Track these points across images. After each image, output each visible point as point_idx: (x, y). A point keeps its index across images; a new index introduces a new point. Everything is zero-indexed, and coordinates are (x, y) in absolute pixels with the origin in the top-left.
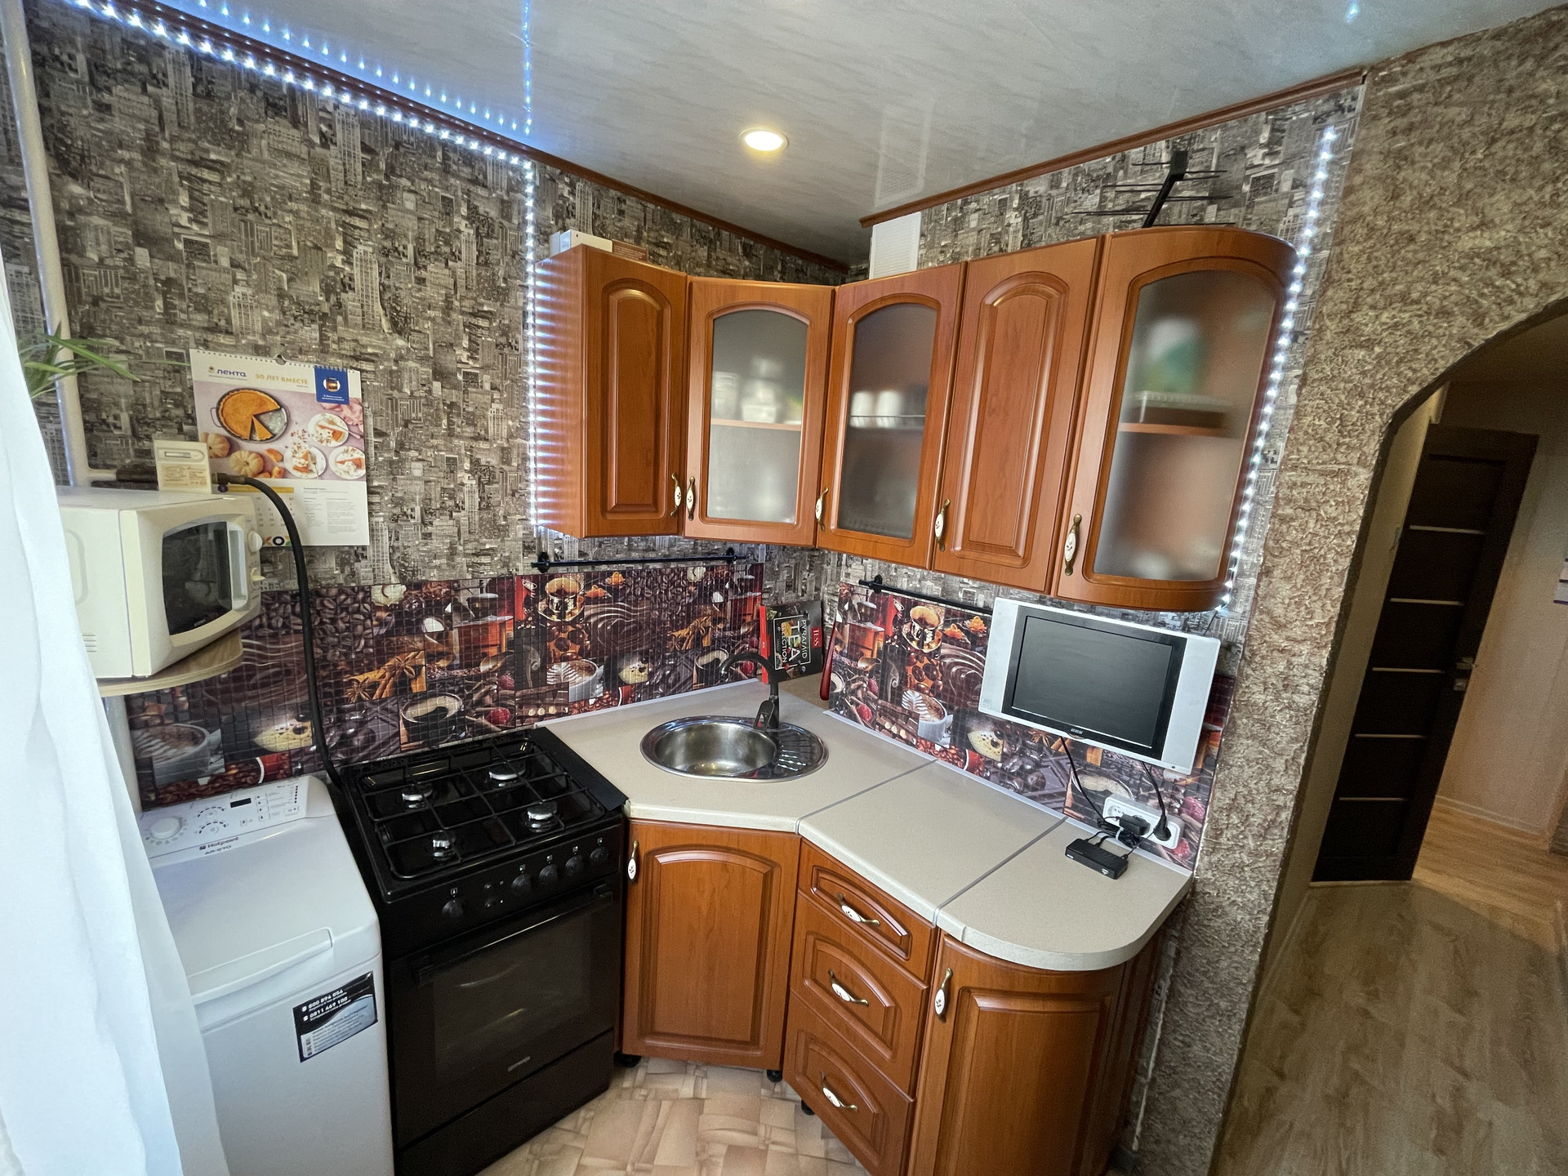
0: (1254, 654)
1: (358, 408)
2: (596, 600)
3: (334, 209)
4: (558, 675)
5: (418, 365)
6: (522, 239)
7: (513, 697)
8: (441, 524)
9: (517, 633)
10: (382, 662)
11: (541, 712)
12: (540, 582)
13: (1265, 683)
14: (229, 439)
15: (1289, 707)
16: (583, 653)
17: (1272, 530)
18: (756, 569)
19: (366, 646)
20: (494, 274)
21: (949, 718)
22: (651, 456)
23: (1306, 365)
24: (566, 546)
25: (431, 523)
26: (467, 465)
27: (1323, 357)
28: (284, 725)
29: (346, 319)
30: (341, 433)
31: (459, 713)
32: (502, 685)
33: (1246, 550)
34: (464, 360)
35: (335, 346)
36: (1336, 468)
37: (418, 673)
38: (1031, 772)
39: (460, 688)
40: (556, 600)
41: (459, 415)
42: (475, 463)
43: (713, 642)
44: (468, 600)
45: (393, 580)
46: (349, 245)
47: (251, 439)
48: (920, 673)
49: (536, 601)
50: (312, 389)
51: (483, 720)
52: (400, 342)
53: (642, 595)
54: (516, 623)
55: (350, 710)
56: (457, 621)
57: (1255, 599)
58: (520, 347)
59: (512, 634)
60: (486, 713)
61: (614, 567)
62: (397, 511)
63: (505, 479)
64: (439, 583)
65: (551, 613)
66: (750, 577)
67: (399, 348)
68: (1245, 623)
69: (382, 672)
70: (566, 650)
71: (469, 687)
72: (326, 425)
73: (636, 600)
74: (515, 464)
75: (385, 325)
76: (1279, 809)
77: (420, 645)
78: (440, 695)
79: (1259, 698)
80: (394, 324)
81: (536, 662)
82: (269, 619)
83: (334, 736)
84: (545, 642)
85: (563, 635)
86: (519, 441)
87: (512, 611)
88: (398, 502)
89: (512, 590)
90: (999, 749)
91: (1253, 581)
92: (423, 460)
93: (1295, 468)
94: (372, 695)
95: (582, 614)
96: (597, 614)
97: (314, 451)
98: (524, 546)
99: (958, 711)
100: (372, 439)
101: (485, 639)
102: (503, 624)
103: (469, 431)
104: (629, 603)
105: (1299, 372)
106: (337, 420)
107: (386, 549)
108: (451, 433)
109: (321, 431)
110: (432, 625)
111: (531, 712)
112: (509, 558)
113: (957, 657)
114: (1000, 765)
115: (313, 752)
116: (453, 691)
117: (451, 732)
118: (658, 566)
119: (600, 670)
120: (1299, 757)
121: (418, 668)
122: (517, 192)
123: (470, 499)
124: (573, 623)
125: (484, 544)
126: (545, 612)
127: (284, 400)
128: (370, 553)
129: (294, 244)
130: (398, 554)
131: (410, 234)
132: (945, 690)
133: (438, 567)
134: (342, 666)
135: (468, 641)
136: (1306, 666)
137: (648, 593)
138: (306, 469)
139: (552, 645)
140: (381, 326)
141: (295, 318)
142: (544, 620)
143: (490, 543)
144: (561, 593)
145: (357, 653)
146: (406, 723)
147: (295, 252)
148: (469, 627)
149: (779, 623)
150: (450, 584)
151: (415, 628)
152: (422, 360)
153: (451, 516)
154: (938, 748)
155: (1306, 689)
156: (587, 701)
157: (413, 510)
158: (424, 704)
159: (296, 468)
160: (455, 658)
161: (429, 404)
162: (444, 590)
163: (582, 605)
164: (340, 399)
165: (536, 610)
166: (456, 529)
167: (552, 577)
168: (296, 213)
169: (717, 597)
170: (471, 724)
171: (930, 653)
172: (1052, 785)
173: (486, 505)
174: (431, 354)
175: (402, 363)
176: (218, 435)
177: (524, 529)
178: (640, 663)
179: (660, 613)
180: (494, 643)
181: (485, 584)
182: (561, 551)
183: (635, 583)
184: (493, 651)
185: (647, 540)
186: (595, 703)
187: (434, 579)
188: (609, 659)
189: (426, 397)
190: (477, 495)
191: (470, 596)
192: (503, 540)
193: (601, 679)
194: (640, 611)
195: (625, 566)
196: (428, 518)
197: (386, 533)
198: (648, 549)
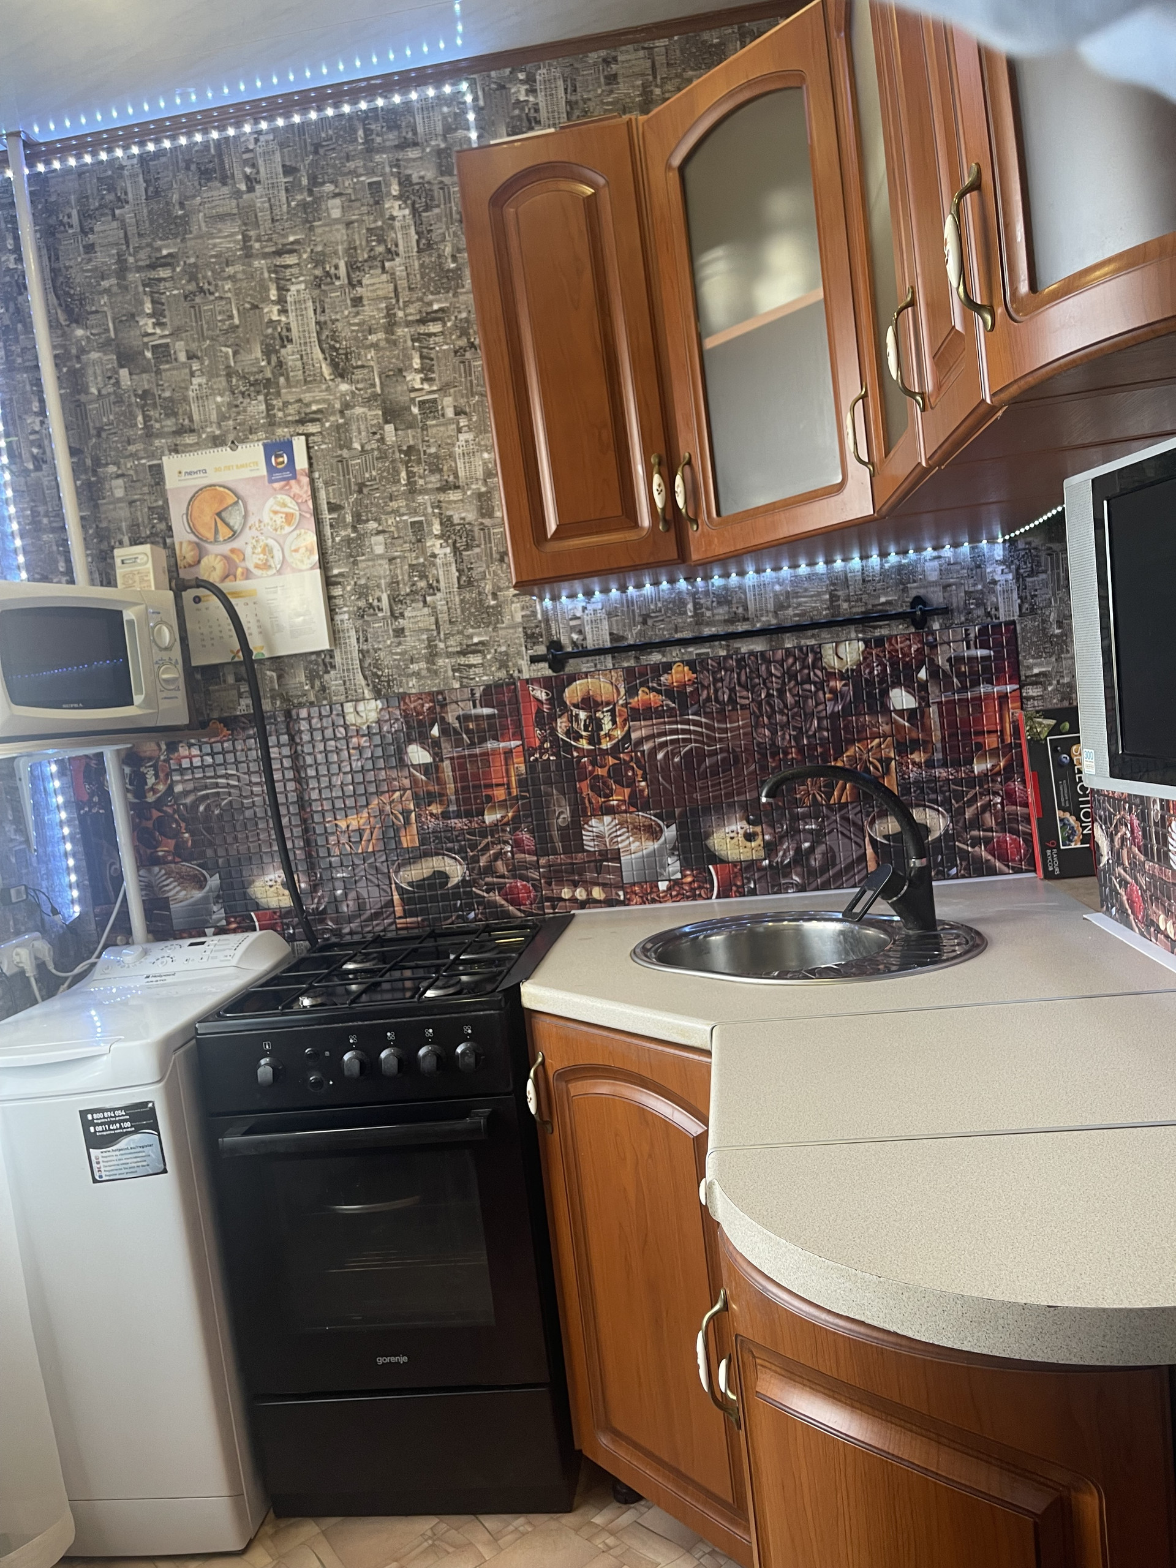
1: (306, 480)
2: (649, 713)
3: (265, 255)
4: (600, 837)
5: (366, 410)
7: (536, 866)
8: (413, 615)
9: (531, 767)
10: (365, 804)
11: (580, 894)
12: (556, 686)
14: (197, 545)
16: (636, 802)
19: (345, 782)
20: (440, 257)
24: (588, 629)
25: (402, 615)
26: (437, 529)
28: (272, 876)
29: (287, 379)
30: (292, 514)
31: (464, 882)
32: (518, 845)
34: (418, 386)
35: (280, 414)
37: (407, 822)
39: (461, 846)
40: (583, 715)
41: (419, 462)
42: (447, 523)
44: (458, 718)
45: (367, 694)
46: (282, 289)
47: (216, 541)
49: (553, 718)
50: (263, 471)
51: (497, 898)
52: (344, 387)
53: (732, 700)
54: (527, 751)
55: (335, 865)
56: (447, 750)
59: (523, 768)
60: (501, 888)
61: (675, 654)
62: (362, 603)
63: (488, 539)
64: (419, 696)
65: (578, 737)
66: (981, 653)
67: (343, 395)
69: (365, 816)
70: (607, 796)
71: (473, 846)
72: (278, 508)
73: (721, 711)
74: (498, 515)
75: (326, 371)
77: (406, 782)
78: (437, 854)
80: (334, 365)
81: (563, 814)
83: (322, 896)
84: (572, 780)
85: (600, 772)
87: (519, 734)
88: (362, 592)
89: (515, 701)
92: (383, 532)
94: (357, 847)
95: (627, 737)
96: (651, 737)
97: (271, 542)
98: (525, 633)
100: (327, 516)
101: (487, 775)
102: (508, 753)
103: (434, 480)
104: (708, 715)
106: (288, 500)
107: (356, 654)
108: (412, 490)
109: (274, 517)
110: (417, 754)
111: (566, 893)
112: (506, 654)
116: (452, 850)
117: (456, 909)
118: (758, 646)
119: (670, 833)
121: (407, 814)
122: (456, 129)
123: (446, 574)
124: (615, 751)
125: (470, 637)
126: (568, 733)
127: (240, 490)
128: (338, 659)
129: (235, 312)
130: (367, 662)
131: (340, 249)
133: (417, 674)
135: (464, 778)
137: (744, 697)
138: (266, 566)
139: (584, 787)
140: (322, 374)
141: (243, 393)
142: (569, 748)
143: (479, 635)
144: (589, 703)
145: (336, 791)
146: (400, 890)
147: (236, 321)
148: (464, 757)
150: (432, 696)
151: (398, 760)
152: (368, 402)
153: (425, 601)
156: (654, 884)
157: (379, 600)
158: (418, 865)
159: (257, 566)
160: (449, 802)
161: (383, 457)
162: (427, 706)
163: (625, 721)
165: (553, 730)
166: (433, 620)
167: (572, 679)
168: (233, 277)
170: (482, 902)
173: (467, 582)
174: (378, 390)
175: (347, 412)
176: (189, 543)
177: (523, 608)
178: (744, 824)
179: (774, 733)
180: (500, 781)
181: (478, 695)
182: (580, 632)
183: (715, 681)
184: (500, 794)
185: (729, 603)
186: (669, 889)
187: (414, 691)
188: (683, 814)
189: (378, 448)
190: (453, 568)
191: (461, 713)
192: (495, 629)
193: (674, 848)
194: (732, 730)
195: (693, 651)
196: (398, 608)
197: (353, 633)
198: (733, 619)
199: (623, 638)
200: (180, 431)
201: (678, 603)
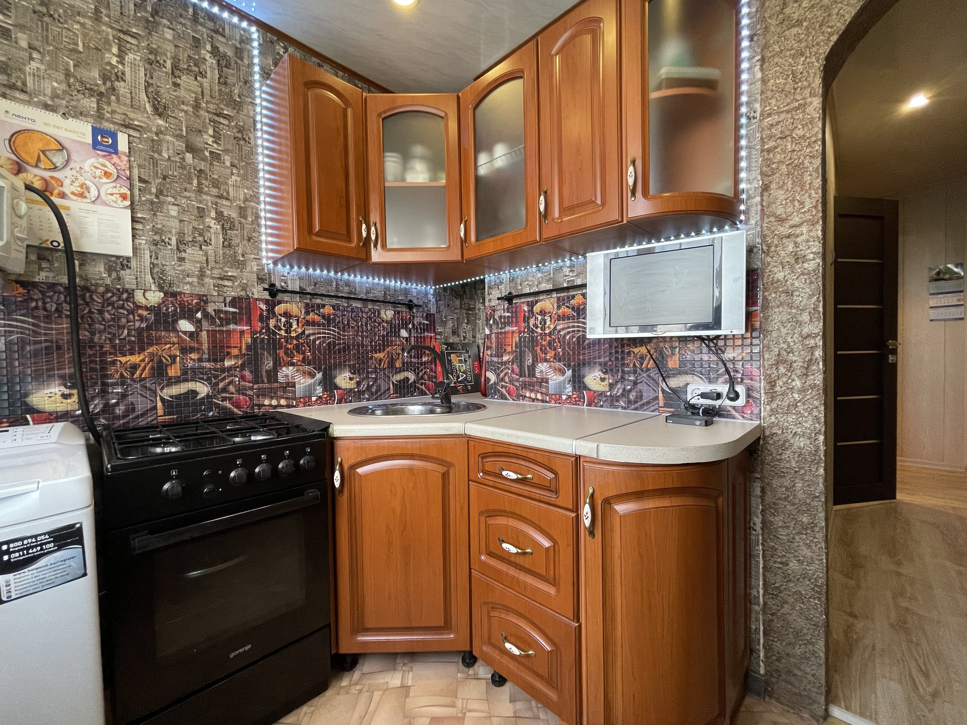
0: (769, 246)
1: (125, 159)
2: (313, 323)
3: (112, 28)
4: (287, 376)
5: (175, 140)
6: (251, 74)
7: (252, 389)
8: (192, 253)
9: (255, 340)
10: (142, 350)
11: (274, 402)
12: (271, 305)
13: (782, 263)
14: (17, 163)
15: (803, 274)
16: (305, 361)
17: (763, 160)
18: (429, 317)
19: (129, 335)
20: (231, 91)
21: (569, 373)
22: (343, 201)
23: (762, 51)
24: (289, 282)
25: (185, 251)
26: (213, 215)
27: (772, 42)
28: (52, 390)
29: (118, 99)
30: (111, 174)
31: (208, 396)
32: (243, 378)
33: (749, 181)
34: (210, 143)
35: (108, 115)
36: (796, 104)
37: (174, 362)
38: (630, 391)
39: (209, 377)
41: (206, 179)
42: (220, 214)
43: (403, 364)
44: (215, 310)
45: (153, 287)
46: (122, 52)
47: (36, 166)
48: (545, 348)
49: (268, 318)
50: (89, 140)
51: (227, 404)
52: (160, 122)
53: (348, 324)
54: (253, 333)
55: (113, 385)
56: (205, 325)
57: (762, 210)
58: (252, 142)
59: (249, 340)
60: (230, 399)
61: (326, 301)
62: (157, 238)
63: (243, 229)
64: (191, 295)
65: (280, 329)
66: (426, 322)
67: (159, 126)
68: (759, 229)
69: (142, 357)
70: (292, 358)
71: (216, 377)
72: (100, 166)
73: (344, 327)
74: (250, 219)
75: (149, 108)
76: (813, 349)
77: (175, 340)
78: (192, 381)
79: (780, 276)
80: (156, 109)
81: (269, 364)
82: (45, 303)
83: (98, 404)
84: (275, 348)
85: (289, 346)
86: (252, 204)
87: (249, 323)
88: (158, 232)
89: (249, 308)
90: (606, 382)
91: (758, 199)
92: (178, 205)
93: (769, 115)
94: (133, 374)
95: (303, 332)
96: (314, 334)
97: (88, 183)
98: (258, 277)
99: (574, 365)
100: (137, 184)
101: (229, 341)
102: (242, 332)
103: (214, 191)
104: (339, 328)
105: (759, 57)
106: (108, 164)
107: (148, 264)
108: (200, 190)
109: (95, 170)
110: (185, 325)
111: (267, 402)
112: (246, 284)
113: (569, 327)
114: (609, 394)
115: (78, 416)
116: (202, 379)
117: (201, 411)
118: (359, 305)
119: (319, 376)
120: (818, 306)
121: (173, 358)
122: (247, 44)
123: (216, 238)
124: (297, 338)
125: (227, 272)
126: (275, 327)
127: (66, 143)
128: (133, 264)
129: (80, 44)
130: (156, 270)
131: (169, 54)
132: (564, 354)
133: (191, 284)
134: (107, 348)
135: (214, 341)
136: (808, 241)
137: (353, 324)
138: (82, 195)
139: (281, 353)
140: (145, 108)
141: (78, 91)
142: (275, 333)
143: (233, 272)
144: (286, 314)
145: (120, 339)
146: (162, 400)
147: (81, 48)
148: (216, 331)
149: (449, 354)
150: (199, 296)
151: (171, 326)
152: (176, 137)
153: (201, 248)
154: (564, 397)
155: (811, 256)
156: (310, 398)
157: (170, 239)
158: (178, 386)
159: (73, 193)
160: (203, 353)
161: (183, 168)
162: (195, 301)
163: (303, 325)
164: (111, 150)
165: (268, 325)
166: (205, 258)
167: (280, 303)
168: (83, 25)
169: (404, 333)
170: (218, 406)
171: (550, 333)
172: (648, 395)
173: (228, 244)
174: (184, 134)
175: (161, 136)
176: (9, 159)
177: (258, 265)
178: (350, 374)
179: (363, 339)
180: (235, 345)
181: (228, 301)
182: (285, 283)
183: (342, 315)
184: (235, 352)
185: (350, 286)
186: (317, 400)
187: (187, 292)
188: (325, 368)
189: (180, 162)
190: (221, 236)
191: (216, 308)
192: (241, 271)
193: (320, 382)
194: (347, 336)
195: (334, 301)
196: (182, 247)
197: (147, 253)
198: (351, 293)
199: (305, 290)
200: (13, 87)
201: (329, 282)
